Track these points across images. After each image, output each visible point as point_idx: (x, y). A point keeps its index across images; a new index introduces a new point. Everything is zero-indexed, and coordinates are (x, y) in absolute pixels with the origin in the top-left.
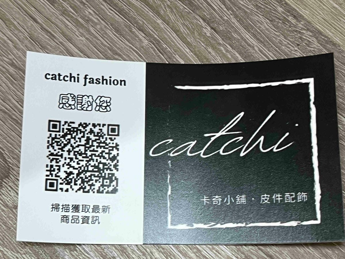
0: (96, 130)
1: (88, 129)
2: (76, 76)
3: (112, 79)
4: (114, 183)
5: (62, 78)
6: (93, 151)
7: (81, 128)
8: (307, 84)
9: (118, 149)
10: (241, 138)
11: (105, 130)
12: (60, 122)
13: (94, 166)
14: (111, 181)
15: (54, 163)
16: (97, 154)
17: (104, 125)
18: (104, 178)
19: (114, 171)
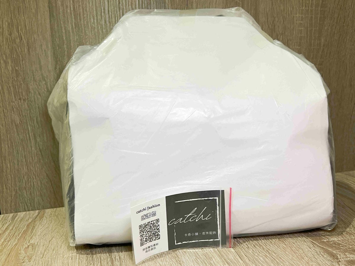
0: (152, 223)
1: (150, 223)
2: (145, 209)
3: (156, 205)
4: (159, 236)
5: (141, 211)
6: (152, 229)
7: (148, 224)
8: (216, 199)
9: (159, 226)
10: (196, 216)
11: (155, 222)
12: (142, 225)
13: (153, 233)
14: (158, 236)
15: (142, 238)
16: (153, 229)
17: (154, 220)
18: (156, 236)
19: (159, 233)
